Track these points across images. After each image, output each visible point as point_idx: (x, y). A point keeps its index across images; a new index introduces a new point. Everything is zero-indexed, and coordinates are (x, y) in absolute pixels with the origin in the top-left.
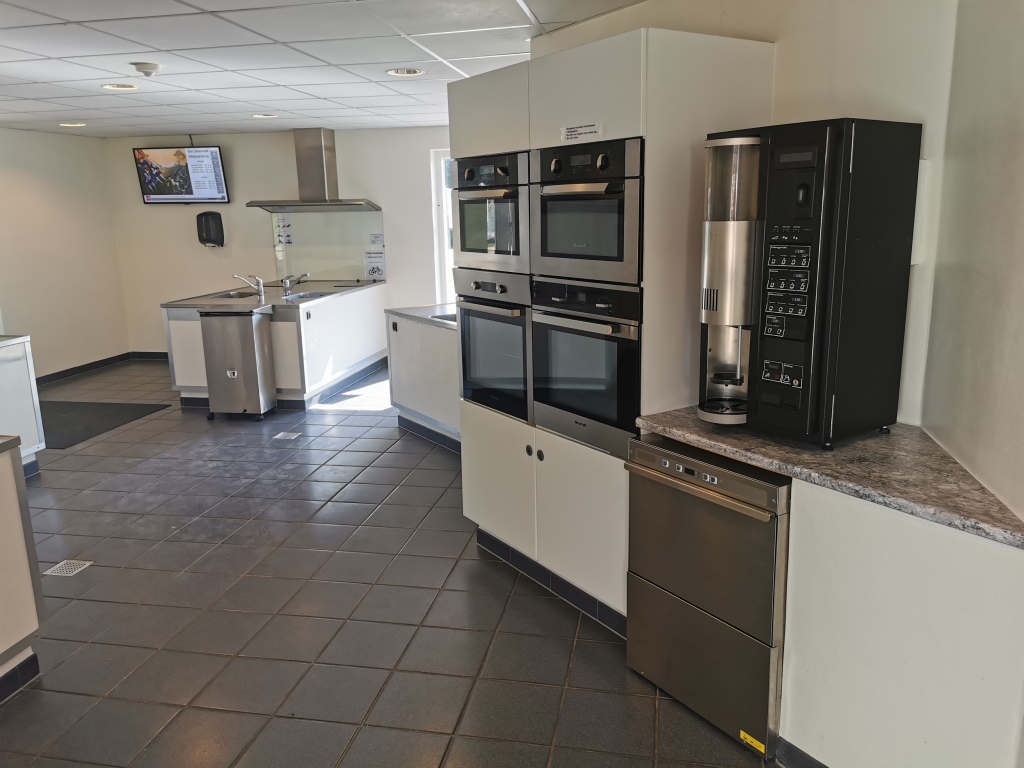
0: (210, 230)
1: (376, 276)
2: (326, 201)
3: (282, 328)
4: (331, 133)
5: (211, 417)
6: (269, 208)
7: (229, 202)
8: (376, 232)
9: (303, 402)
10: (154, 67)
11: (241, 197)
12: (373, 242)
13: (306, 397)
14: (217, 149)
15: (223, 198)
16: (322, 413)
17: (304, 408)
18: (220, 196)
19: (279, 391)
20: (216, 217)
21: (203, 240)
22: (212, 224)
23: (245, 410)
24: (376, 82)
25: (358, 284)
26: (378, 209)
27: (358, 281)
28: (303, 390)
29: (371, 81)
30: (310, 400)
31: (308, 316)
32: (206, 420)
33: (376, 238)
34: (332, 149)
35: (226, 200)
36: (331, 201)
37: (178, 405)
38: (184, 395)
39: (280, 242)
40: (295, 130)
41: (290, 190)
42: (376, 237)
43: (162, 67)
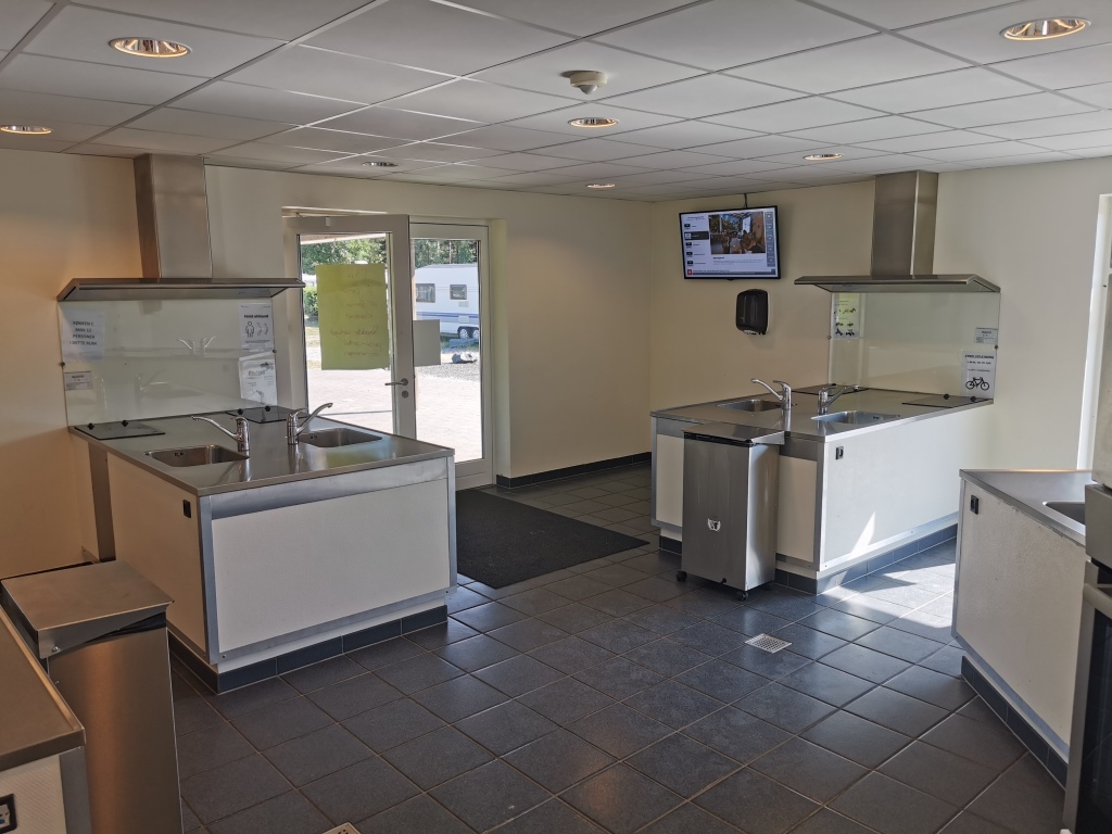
0: (753, 313)
1: (977, 392)
2: (910, 277)
3: (796, 465)
4: (934, 177)
5: (682, 577)
6: (830, 287)
7: (779, 278)
8: (987, 325)
9: (814, 582)
10: (593, 76)
11: (794, 271)
12: (979, 340)
13: (819, 576)
14: (773, 210)
15: (773, 272)
16: (839, 608)
17: (814, 591)
18: (769, 270)
19: (780, 557)
20: (761, 296)
21: (741, 325)
22: (754, 304)
23: (725, 580)
24: (986, 66)
25: (946, 402)
26: (995, 289)
27: (946, 397)
28: (815, 566)
29: (975, 65)
30: (827, 579)
31: (839, 454)
32: (675, 580)
33: (985, 334)
34: (931, 202)
35: (776, 275)
36: (917, 277)
37: (655, 545)
38: (664, 534)
39: (838, 332)
40: (878, 177)
41: (860, 261)
42: (986, 332)
43: (606, 78)
